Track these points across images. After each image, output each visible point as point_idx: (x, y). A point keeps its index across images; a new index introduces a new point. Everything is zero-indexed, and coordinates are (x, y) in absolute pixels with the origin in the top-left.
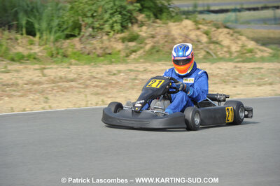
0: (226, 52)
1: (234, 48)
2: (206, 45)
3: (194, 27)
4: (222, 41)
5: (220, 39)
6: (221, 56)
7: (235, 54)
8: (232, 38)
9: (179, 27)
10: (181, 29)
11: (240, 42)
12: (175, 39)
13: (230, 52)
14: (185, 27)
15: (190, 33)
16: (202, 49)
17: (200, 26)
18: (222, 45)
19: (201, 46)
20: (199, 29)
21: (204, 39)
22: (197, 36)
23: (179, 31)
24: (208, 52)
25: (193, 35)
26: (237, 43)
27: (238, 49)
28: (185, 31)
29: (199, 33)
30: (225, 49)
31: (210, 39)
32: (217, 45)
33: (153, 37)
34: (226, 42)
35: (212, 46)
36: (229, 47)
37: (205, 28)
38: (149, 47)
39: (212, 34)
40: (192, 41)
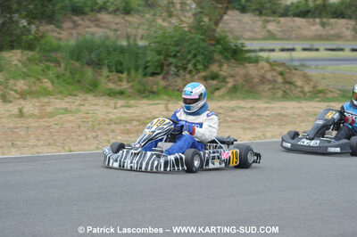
0: (300, 92)
1: (307, 89)
2: (282, 85)
3: (270, 68)
4: (295, 82)
5: (294, 80)
7: (308, 94)
8: (304, 79)
10: (258, 70)
11: (312, 83)
12: (253, 78)
13: (302, 92)
14: (262, 68)
17: (276, 67)
18: (295, 85)
19: (277, 86)
20: (274, 70)
21: (280, 79)
22: (273, 76)
23: (256, 72)
25: (269, 76)
26: (308, 84)
27: (311, 89)
28: (262, 71)
29: (274, 73)
30: (299, 89)
31: (285, 79)
32: (292, 86)
33: (232, 76)
34: (299, 83)
35: (288, 86)
36: (302, 87)
37: (280, 69)
38: (230, 85)
39: (287, 75)
40: (269, 80)
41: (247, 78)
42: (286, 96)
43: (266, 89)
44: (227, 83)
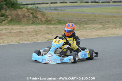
0: (40, 21)
1: (43, 19)
2: (32, 18)
3: (27, 11)
4: (38, 17)
5: (38, 16)
6: (38, 22)
7: (44, 22)
8: (42, 15)
9: (21, 11)
10: (22, 12)
11: (45, 17)
12: (20, 16)
13: (41, 21)
14: (24, 11)
15: (26, 13)
16: (31, 20)
17: (30, 11)
19: (30, 19)
20: (29, 12)
21: (31, 16)
22: (28, 14)
23: (21, 13)
24: (33, 21)
25: (27, 14)
26: (44, 17)
27: (45, 20)
28: (24, 13)
29: (29, 13)
30: (40, 20)
31: (33, 16)
32: (37, 18)
33: (11, 15)
34: (40, 17)
35: (35, 19)
36: (41, 19)
37: (31, 11)
38: (9, 19)
39: (34, 14)
40: (26, 16)
41: (17, 16)
42: (33, 23)
43: (25, 20)
44: (8, 18)
